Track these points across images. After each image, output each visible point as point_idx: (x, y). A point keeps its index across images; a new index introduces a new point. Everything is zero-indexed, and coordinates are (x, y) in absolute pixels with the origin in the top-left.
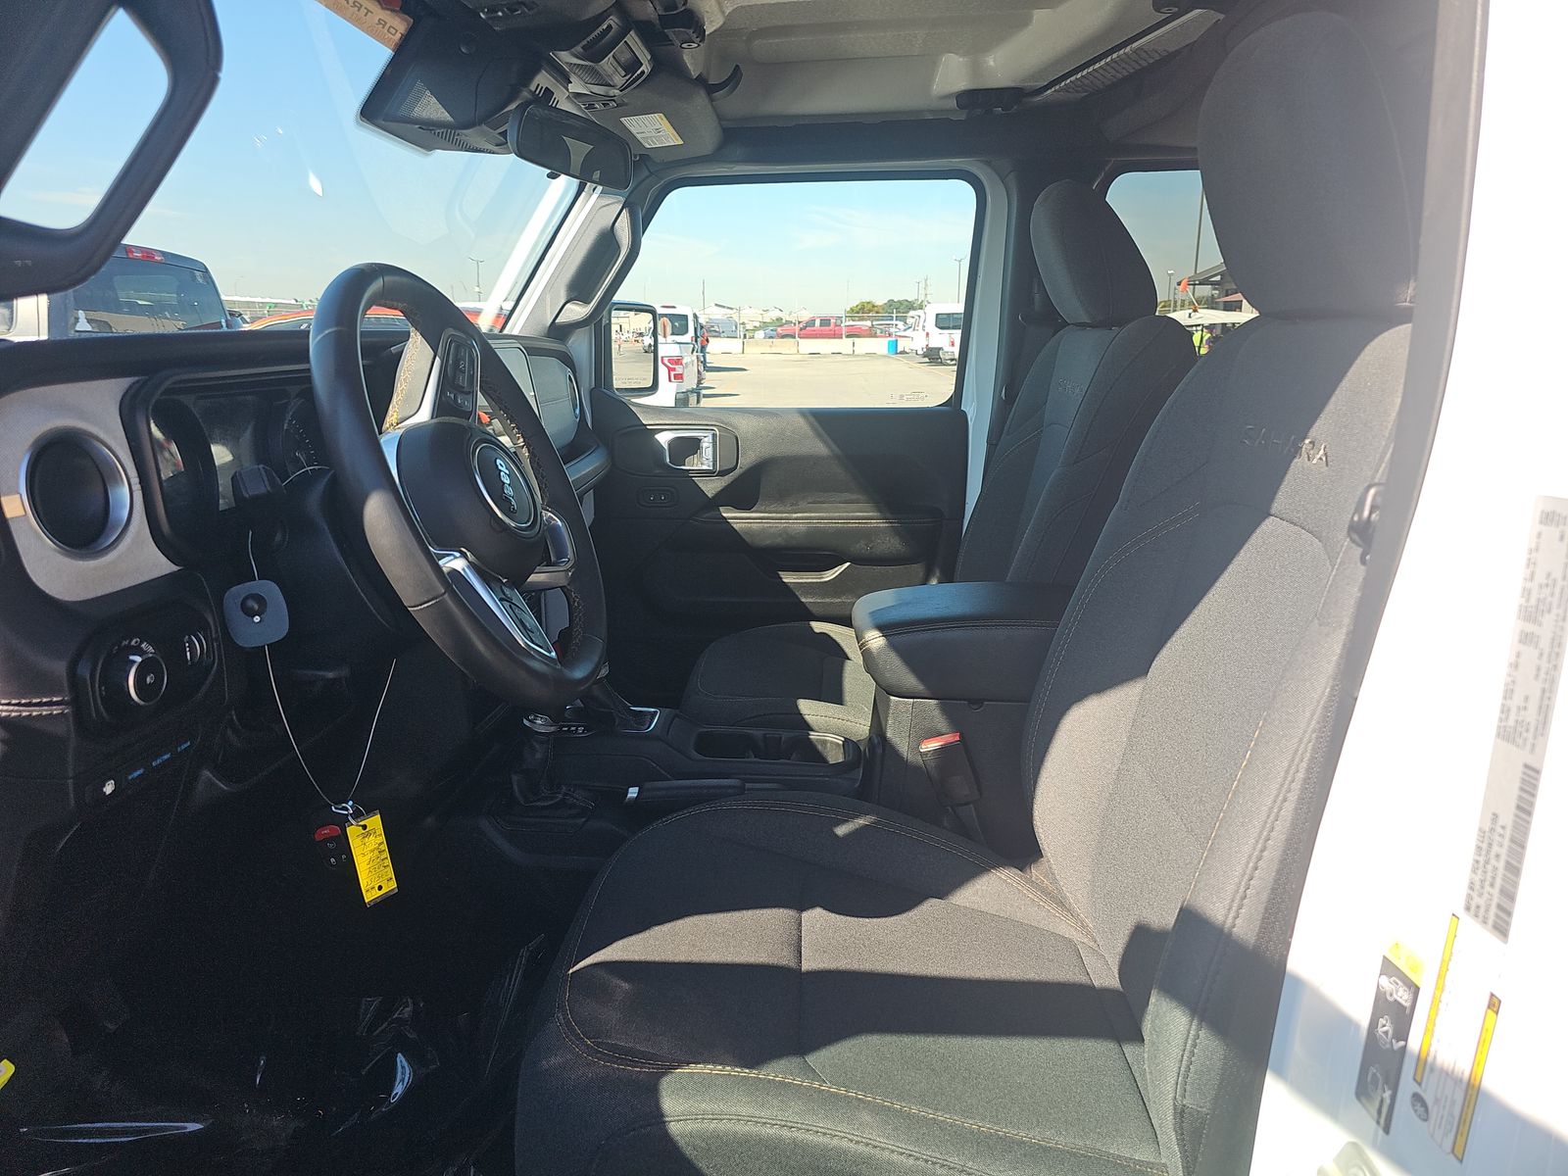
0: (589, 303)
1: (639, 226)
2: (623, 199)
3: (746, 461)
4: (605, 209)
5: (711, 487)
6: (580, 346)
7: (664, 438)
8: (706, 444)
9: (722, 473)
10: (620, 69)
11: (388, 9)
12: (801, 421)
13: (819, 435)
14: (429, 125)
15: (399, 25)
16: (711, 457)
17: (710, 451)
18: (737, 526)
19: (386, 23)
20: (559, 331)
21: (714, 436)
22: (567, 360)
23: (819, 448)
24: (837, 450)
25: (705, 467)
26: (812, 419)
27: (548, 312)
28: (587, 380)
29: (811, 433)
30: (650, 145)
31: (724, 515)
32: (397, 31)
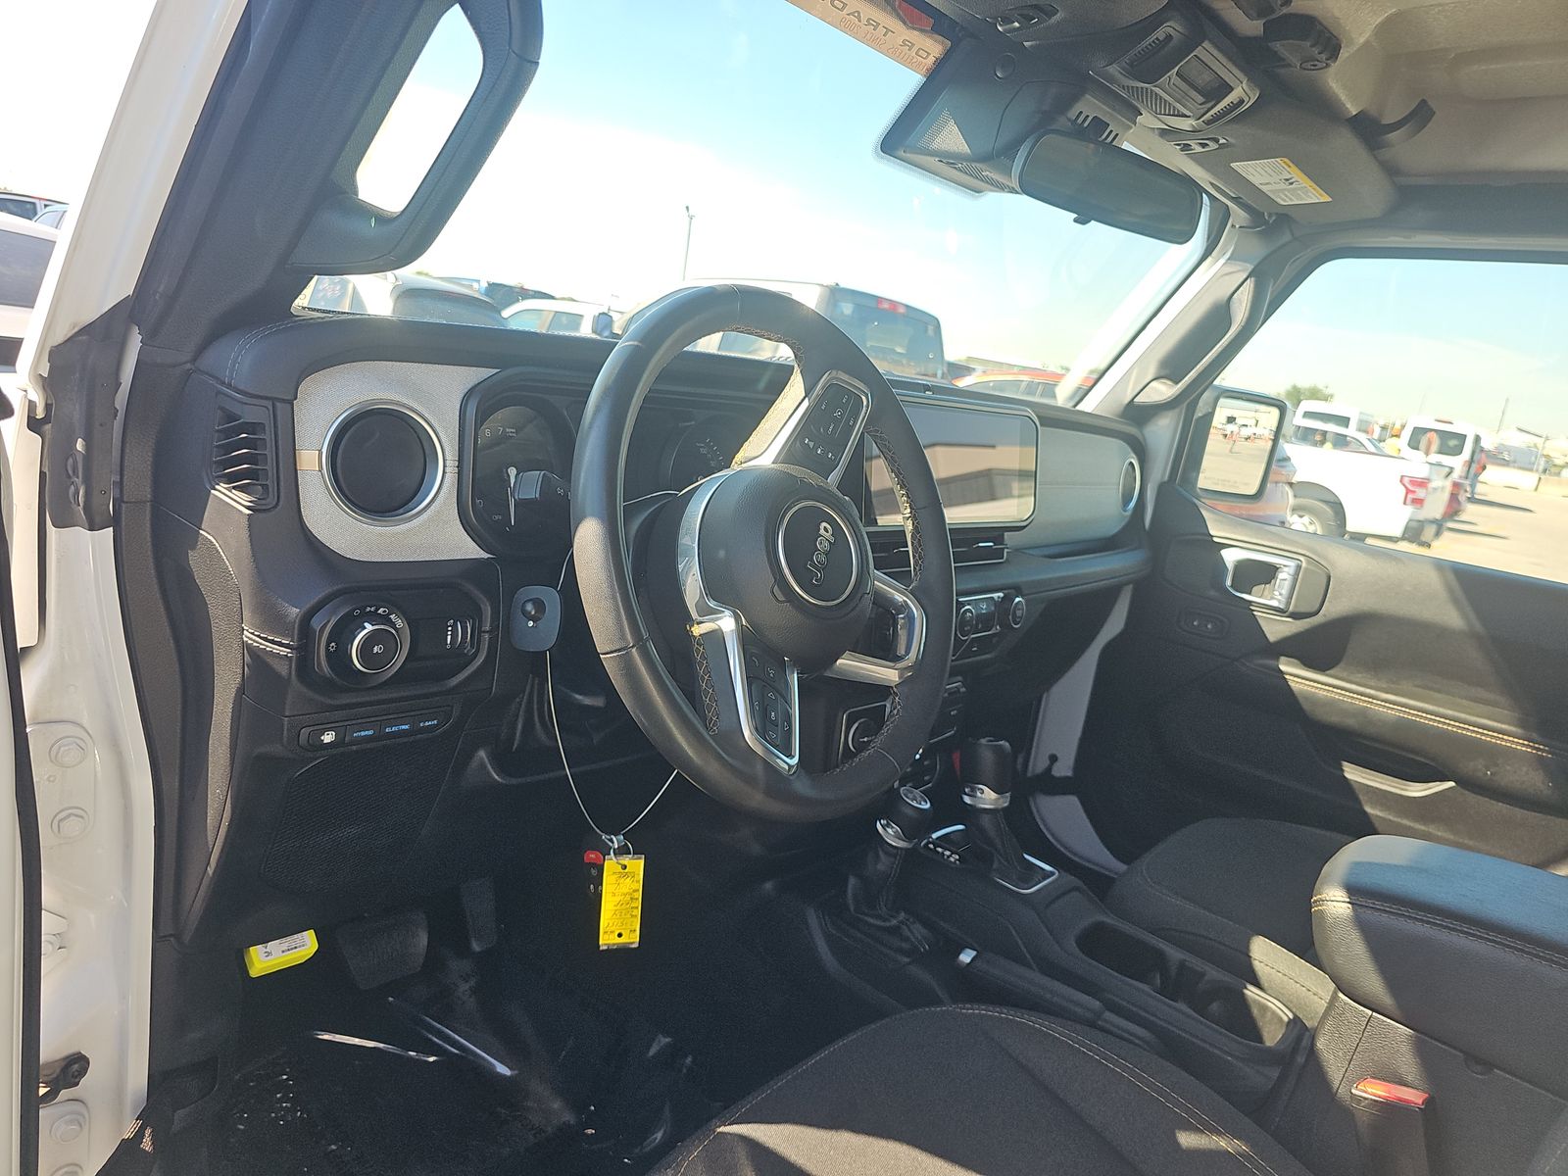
0: (1177, 383)
2: (1250, 267)
3: (1332, 609)
4: (1227, 277)
5: (1276, 629)
6: (1162, 433)
7: (1231, 557)
8: (1285, 576)
9: (1296, 616)
10: (1193, 94)
11: (914, 29)
12: (1433, 578)
13: (1455, 601)
14: (950, 159)
15: (933, 48)
16: (1285, 591)
17: (1287, 585)
18: (1295, 684)
19: (913, 45)
20: (1138, 414)
21: (1299, 567)
22: (1140, 450)
23: (1451, 617)
24: (1478, 627)
25: (1274, 603)
26: (1451, 577)
27: (1129, 391)
28: (1159, 471)
29: (1443, 595)
30: (1285, 201)
31: (1283, 668)
32: (929, 54)
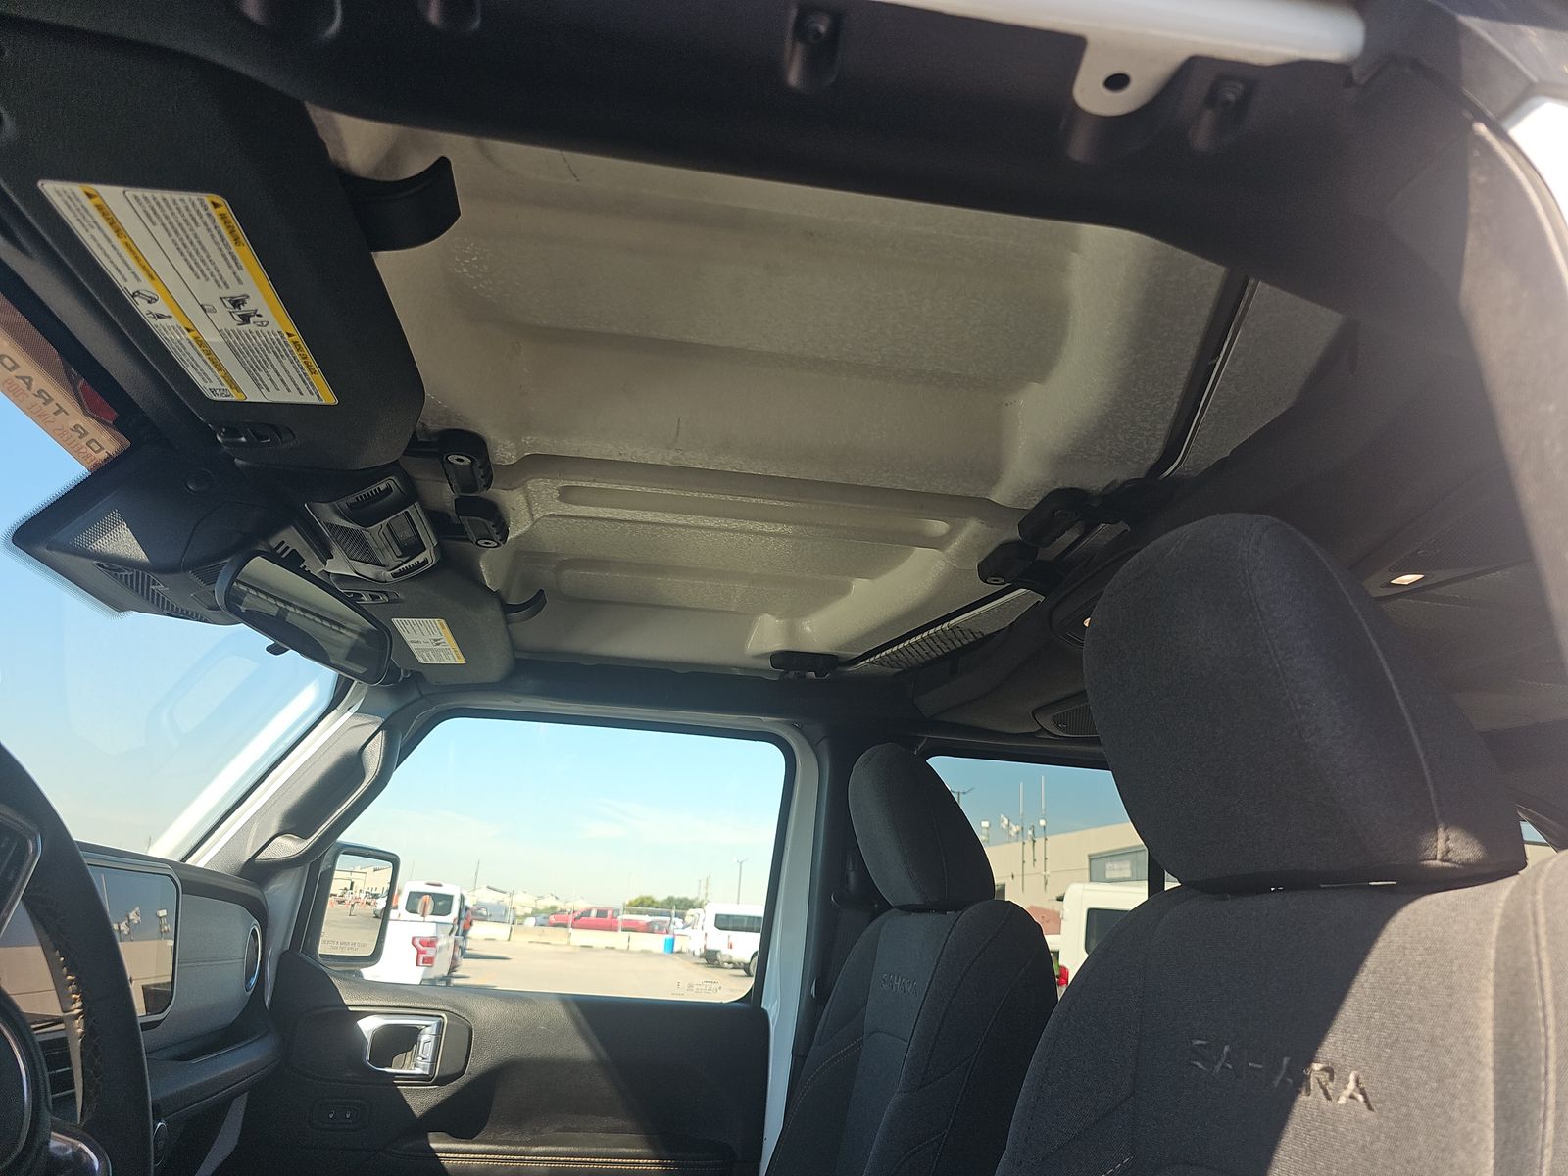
0: (306, 838)
1: (394, 756)
2: (381, 721)
3: (478, 1064)
4: (355, 729)
5: (420, 1101)
6: (283, 894)
7: (368, 1026)
8: (427, 1037)
9: (442, 1081)
10: (395, 546)
11: (93, 418)
12: (560, 1012)
13: (582, 1033)
14: (113, 565)
15: (107, 444)
16: (429, 1055)
17: (430, 1047)
18: (449, 1162)
19: (86, 433)
20: (258, 872)
21: (440, 1025)
22: (258, 911)
23: (580, 1050)
24: (603, 1054)
25: (418, 1071)
26: (576, 1010)
27: (248, 849)
28: (280, 939)
29: (571, 1027)
30: (426, 660)
31: (434, 1145)
32: (102, 448)
